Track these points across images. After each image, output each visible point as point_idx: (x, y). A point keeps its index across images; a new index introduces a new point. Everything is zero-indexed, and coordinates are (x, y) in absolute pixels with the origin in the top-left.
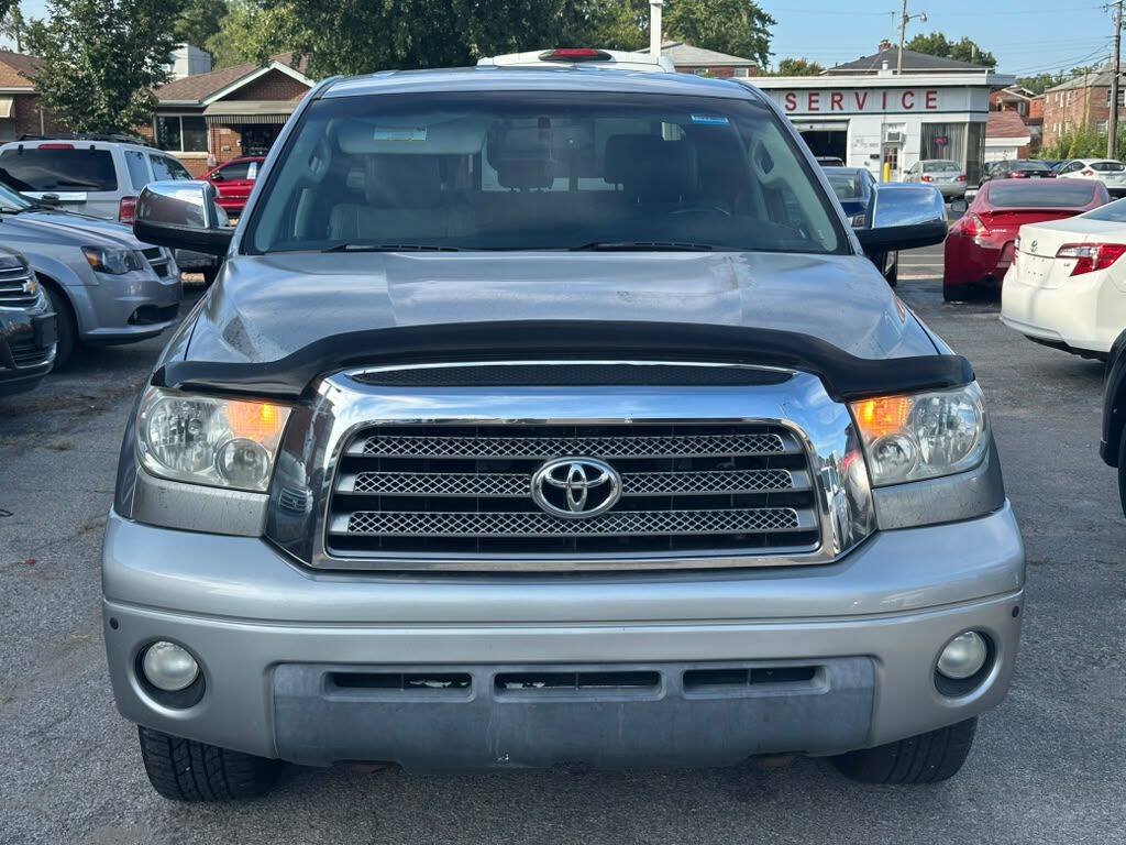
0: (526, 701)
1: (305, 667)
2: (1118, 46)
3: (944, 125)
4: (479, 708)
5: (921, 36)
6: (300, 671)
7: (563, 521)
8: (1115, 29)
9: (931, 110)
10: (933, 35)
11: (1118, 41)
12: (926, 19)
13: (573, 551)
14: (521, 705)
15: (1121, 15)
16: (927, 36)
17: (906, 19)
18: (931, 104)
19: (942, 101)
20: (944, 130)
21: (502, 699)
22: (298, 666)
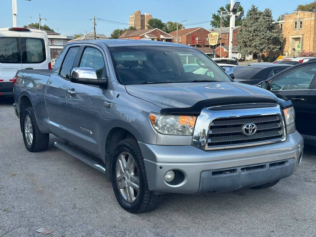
0: (246, 173)
1: (208, 171)
2: (95, 30)
3: (56, 49)
4: (239, 175)
5: (33, 24)
6: (207, 172)
7: (248, 136)
8: (94, 25)
9: (52, 45)
10: (36, 23)
11: (95, 29)
12: (46, 20)
13: (246, 143)
14: (246, 174)
15: (95, 22)
16: (34, 23)
17: (40, 20)
18: (52, 43)
19: (55, 43)
20: (56, 51)
21: (242, 173)
22: (207, 171)
